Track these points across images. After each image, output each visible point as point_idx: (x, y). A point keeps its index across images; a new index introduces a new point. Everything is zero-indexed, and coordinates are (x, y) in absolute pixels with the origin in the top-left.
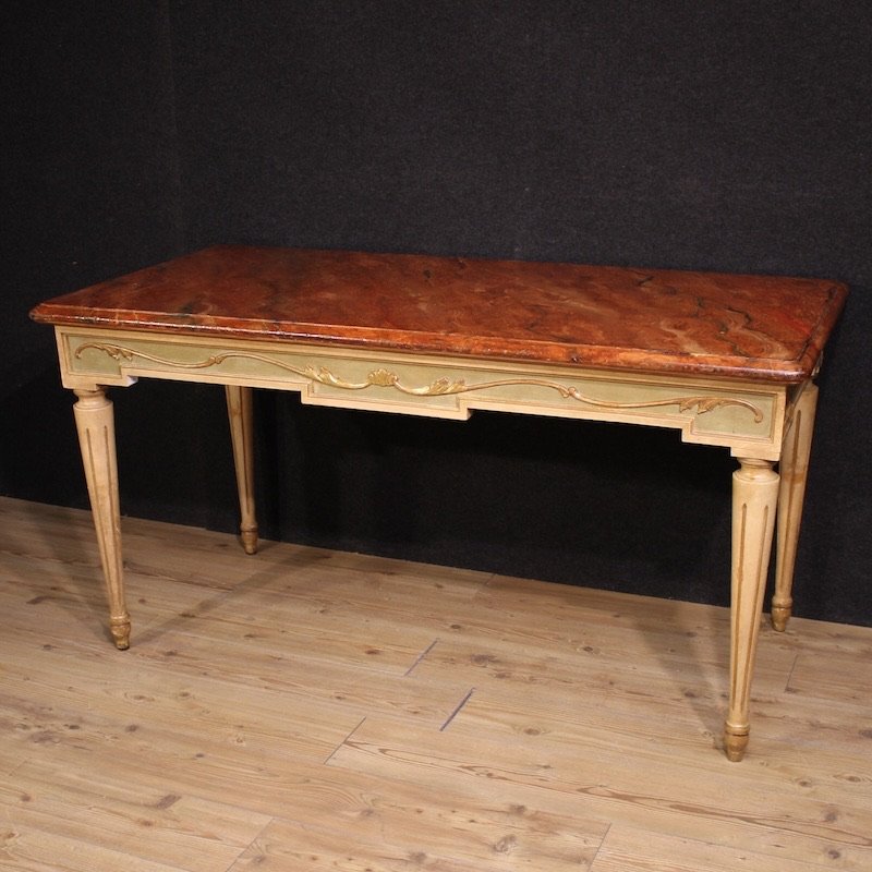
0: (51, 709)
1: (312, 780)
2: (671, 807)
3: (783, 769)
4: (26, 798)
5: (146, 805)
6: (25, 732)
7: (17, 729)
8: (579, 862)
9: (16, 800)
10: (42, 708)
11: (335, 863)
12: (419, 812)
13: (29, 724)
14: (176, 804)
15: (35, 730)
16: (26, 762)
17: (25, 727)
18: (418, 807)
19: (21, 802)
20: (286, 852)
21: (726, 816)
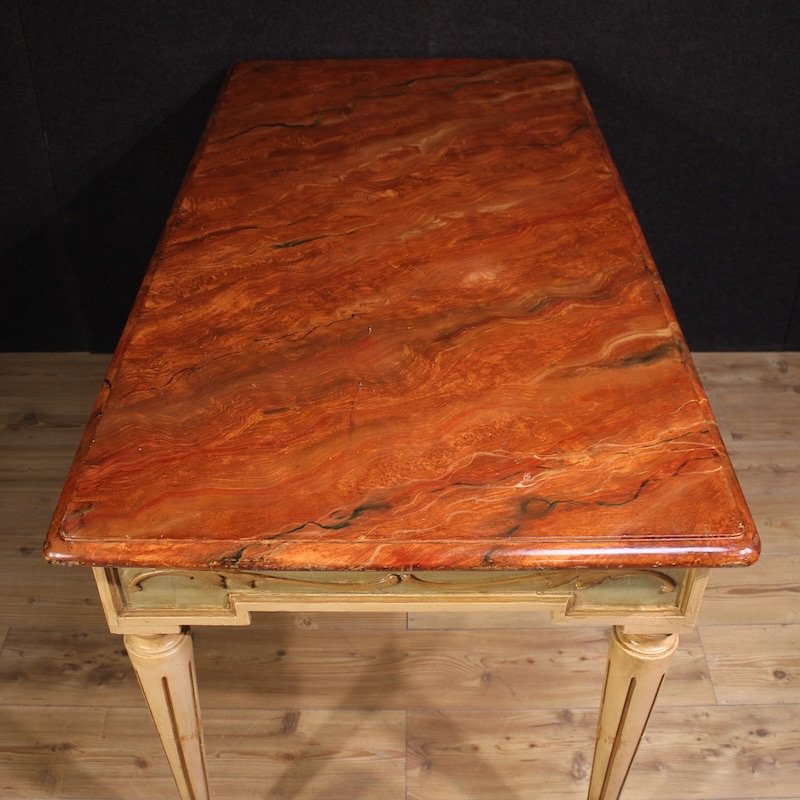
0: (86, 635)
1: (410, 653)
2: (730, 592)
3: (785, 525)
4: (142, 764)
5: (272, 734)
6: (77, 673)
7: (67, 672)
8: (699, 678)
9: (132, 768)
10: (75, 636)
11: (498, 747)
12: (531, 662)
13: (77, 661)
14: (300, 723)
15: (87, 668)
16: (108, 715)
17: (74, 667)
18: (527, 657)
19: (141, 770)
20: (446, 749)
21: (776, 590)
